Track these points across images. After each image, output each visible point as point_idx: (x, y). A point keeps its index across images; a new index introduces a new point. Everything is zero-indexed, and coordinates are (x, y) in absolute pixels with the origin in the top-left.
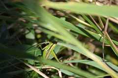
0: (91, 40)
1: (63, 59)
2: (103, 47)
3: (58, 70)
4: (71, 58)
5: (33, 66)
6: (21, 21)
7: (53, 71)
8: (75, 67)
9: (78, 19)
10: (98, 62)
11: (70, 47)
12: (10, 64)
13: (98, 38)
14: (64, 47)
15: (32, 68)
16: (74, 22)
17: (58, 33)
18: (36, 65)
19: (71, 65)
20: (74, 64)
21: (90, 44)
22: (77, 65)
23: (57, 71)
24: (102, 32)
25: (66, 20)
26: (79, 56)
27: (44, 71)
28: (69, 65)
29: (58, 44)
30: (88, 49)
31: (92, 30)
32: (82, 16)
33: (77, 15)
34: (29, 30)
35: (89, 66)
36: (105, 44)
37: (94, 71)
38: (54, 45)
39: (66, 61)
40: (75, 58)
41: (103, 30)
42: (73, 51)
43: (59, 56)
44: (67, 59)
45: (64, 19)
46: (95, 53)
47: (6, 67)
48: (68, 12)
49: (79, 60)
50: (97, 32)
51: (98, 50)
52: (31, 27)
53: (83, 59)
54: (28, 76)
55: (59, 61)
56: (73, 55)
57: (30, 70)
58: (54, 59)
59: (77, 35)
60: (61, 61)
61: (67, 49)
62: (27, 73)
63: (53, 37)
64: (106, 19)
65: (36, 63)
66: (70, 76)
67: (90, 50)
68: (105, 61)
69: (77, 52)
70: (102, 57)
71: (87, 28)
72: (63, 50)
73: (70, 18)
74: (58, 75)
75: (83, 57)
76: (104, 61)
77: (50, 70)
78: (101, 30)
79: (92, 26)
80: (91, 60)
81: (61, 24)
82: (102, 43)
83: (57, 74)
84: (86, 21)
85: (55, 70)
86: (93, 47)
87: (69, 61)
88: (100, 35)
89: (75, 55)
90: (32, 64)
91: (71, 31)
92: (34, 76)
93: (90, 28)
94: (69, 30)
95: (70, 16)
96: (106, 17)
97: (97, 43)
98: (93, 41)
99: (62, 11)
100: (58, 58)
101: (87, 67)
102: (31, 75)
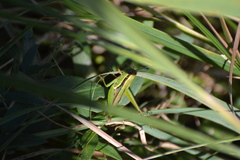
0: (206, 68)
1: (149, 107)
2: (231, 81)
3: (139, 129)
4: (164, 105)
5: (88, 119)
6: (64, 29)
7: (128, 130)
8: (173, 122)
9: (178, 24)
10: (220, 111)
11: (163, 82)
12: (41, 117)
13: (221, 64)
14: (150, 81)
15: (86, 125)
16: (172, 31)
17: (138, 53)
18: (93, 117)
19: (166, 118)
20: (171, 116)
21: (203, 75)
22: (177, 117)
23: (138, 131)
24: (227, 50)
25: (155, 27)
26: (181, 101)
27: (110, 130)
28: (161, 118)
29: (139, 74)
30: (199, 85)
31: (209, 46)
32: (187, 19)
33: (177, 17)
34: (79, 46)
35: (201, 119)
36: (234, 75)
37: (212, 131)
38: (131, 77)
39: (154, 111)
40: (174, 104)
41: (231, 46)
42: (169, 90)
43: (140, 99)
44: (156, 106)
45: (150, 24)
46: (213, 93)
47: (33, 122)
48: (158, 10)
49: (181, 108)
50: (217, 51)
51: (219, 88)
52: (83, 41)
53: (190, 106)
54: (78, 141)
55: (142, 109)
56: (168, 97)
57: (82, 128)
58: (130, 105)
59: (178, 57)
60: (145, 109)
61: (156, 87)
62: (77, 134)
63: (129, 61)
64: (237, 23)
65: (94, 114)
66: (164, 141)
67: (204, 88)
68: (235, 109)
69: (177, 92)
70: (228, 102)
71: (198, 42)
72: (148, 88)
73: (164, 22)
74: (139, 138)
75: (191, 102)
76: (232, 110)
77: (123, 128)
78: (227, 46)
79: (209, 38)
80: (206, 108)
81: (145, 34)
82: (228, 73)
83: (136, 136)
84: (196, 29)
85: (133, 128)
86: (209, 81)
87: (161, 110)
88: (224, 56)
89: (173, 98)
90: (87, 115)
91: (166, 48)
92: (91, 139)
93: (203, 43)
94: (160, 47)
95: (163, 19)
96: (237, 19)
97: (218, 74)
98: (210, 69)
99: (146, 7)
100: (139, 104)
101: (198, 123)
102: (84, 138)
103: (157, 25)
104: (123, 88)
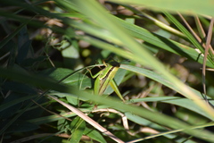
0: (182, 60)
1: (130, 96)
2: (204, 73)
3: (122, 115)
4: (144, 94)
5: (76, 107)
6: (55, 26)
7: (111, 116)
8: (152, 110)
9: (157, 22)
10: (194, 99)
11: (143, 73)
12: (35, 105)
13: (195, 57)
14: (131, 72)
15: (75, 112)
16: (150, 27)
17: (120, 47)
18: (82, 105)
19: (146, 106)
20: (150, 104)
21: (179, 67)
22: (155, 105)
23: (121, 118)
24: (201, 44)
25: (136, 24)
26: (158, 90)
27: (96, 117)
28: (141, 105)
29: (122, 66)
30: (175, 75)
31: (184, 41)
32: (164, 15)
33: (155, 14)
34: (68, 41)
35: (177, 107)
36: (207, 67)
37: (186, 117)
38: (115, 69)
39: (135, 99)
40: (153, 92)
41: (204, 41)
42: (148, 80)
43: (123, 88)
44: (137, 94)
45: (131, 21)
46: (187, 83)
47: (28, 109)
48: (139, 8)
49: (158, 97)
50: (191, 45)
51: (193, 78)
52: (72, 36)
53: (167, 95)
54: (67, 127)
55: (124, 98)
56: (148, 86)
57: (71, 115)
58: (114, 95)
59: (156, 51)
60: (127, 98)
61: (136, 77)
62: (66, 120)
63: (112, 55)
64: (209, 21)
65: (82, 102)
66: (143, 126)
67: (179, 78)
68: (208, 98)
69: (156, 83)
70: (202, 91)
71: (174, 37)
72: (130, 79)
73: (144, 19)
74: (122, 124)
75: (167, 91)
76: (205, 99)
77: (108, 115)
78: (200, 41)
79: (184, 33)
80: (182, 97)
81: (128, 31)
82: (202, 66)
83: (119, 122)
84: (172, 25)
85: (116, 114)
86: (184, 72)
87: (141, 99)
88: (198, 51)
89: (152, 86)
90: (75, 104)
91: (145, 43)
92: (79, 125)
93: (178, 38)
94: (140, 41)
95: (144, 16)
96: (210, 17)
97: (192, 66)
98: (185, 61)
99: (128, 7)
100: (122, 93)
101: (174, 110)
102: (73, 124)
103: (138, 22)
104: (108, 79)
